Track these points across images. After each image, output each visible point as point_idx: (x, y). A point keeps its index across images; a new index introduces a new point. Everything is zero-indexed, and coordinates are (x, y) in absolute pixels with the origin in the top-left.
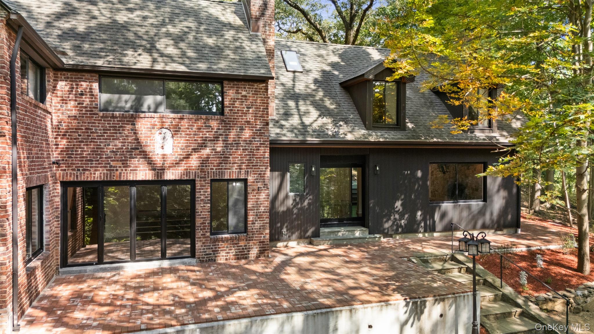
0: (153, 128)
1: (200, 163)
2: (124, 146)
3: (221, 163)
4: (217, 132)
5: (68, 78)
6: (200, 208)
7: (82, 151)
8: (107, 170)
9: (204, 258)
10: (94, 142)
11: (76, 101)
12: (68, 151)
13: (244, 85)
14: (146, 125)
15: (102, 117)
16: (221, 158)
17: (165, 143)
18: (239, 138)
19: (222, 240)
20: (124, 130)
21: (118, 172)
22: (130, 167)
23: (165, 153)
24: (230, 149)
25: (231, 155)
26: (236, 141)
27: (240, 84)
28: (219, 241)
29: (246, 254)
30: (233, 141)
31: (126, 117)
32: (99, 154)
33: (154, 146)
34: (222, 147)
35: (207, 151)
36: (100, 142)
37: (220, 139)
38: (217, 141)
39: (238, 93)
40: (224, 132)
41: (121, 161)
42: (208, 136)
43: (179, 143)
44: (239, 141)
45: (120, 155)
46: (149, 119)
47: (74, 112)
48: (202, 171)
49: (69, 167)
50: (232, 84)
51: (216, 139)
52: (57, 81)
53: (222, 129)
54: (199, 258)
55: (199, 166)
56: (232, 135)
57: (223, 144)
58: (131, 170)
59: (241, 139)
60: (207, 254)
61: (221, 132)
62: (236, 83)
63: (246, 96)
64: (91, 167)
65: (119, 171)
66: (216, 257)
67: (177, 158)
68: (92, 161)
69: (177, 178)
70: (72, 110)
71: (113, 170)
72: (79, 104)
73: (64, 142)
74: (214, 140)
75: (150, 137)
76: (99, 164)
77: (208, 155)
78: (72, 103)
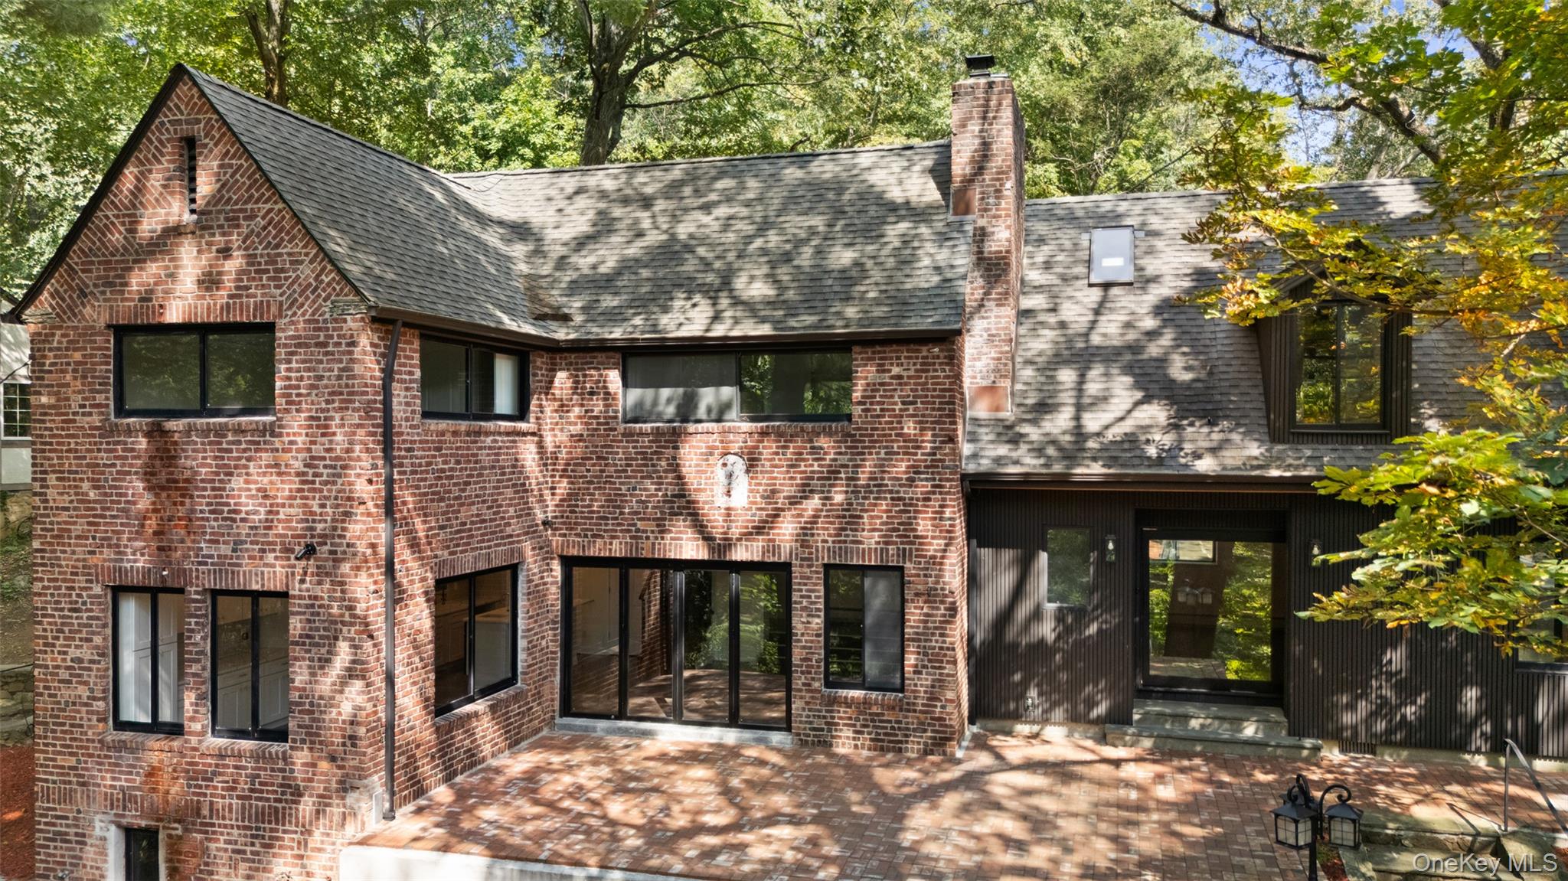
0: (711, 454)
1: (802, 528)
2: (659, 490)
3: (845, 529)
4: (835, 460)
5: (571, 364)
6: (800, 626)
7: (591, 500)
8: (631, 538)
9: (808, 735)
10: (611, 483)
11: (582, 405)
12: (569, 502)
13: (896, 351)
14: (699, 447)
15: (624, 435)
16: (844, 517)
17: (734, 485)
18: (884, 472)
19: (848, 703)
20: (659, 459)
21: (650, 542)
22: (670, 532)
23: (732, 505)
24: (864, 498)
25: (866, 511)
26: (876, 479)
27: (887, 349)
28: (840, 704)
29: (901, 742)
30: (870, 479)
31: (663, 434)
32: (619, 507)
33: (712, 490)
34: (846, 492)
35: (814, 503)
36: (621, 483)
37: (843, 475)
38: (836, 479)
39: (884, 371)
40: (850, 460)
41: (654, 519)
42: (816, 468)
43: (760, 484)
44: (883, 479)
45: (654, 507)
46: (704, 437)
47: (577, 429)
48: (804, 544)
49: (571, 529)
50: (870, 350)
51: (833, 474)
52: (554, 370)
53: (846, 453)
54: (798, 734)
55: (798, 535)
56: (868, 467)
57: (848, 486)
58: (672, 539)
59: (886, 476)
60: (814, 729)
61: (843, 459)
62: (878, 348)
63: (900, 377)
64: (605, 531)
65: (652, 540)
66: (833, 737)
67: (754, 515)
68: (607, 519)
69: (756, 559)
70: (576, 424)
71: (641, 538)
72: (587, 411)
73: (564, 483)
74: (829, 479)
75: (705, 472)
76: (619, 524)
77: (817, 510)
78: (577, 409)
